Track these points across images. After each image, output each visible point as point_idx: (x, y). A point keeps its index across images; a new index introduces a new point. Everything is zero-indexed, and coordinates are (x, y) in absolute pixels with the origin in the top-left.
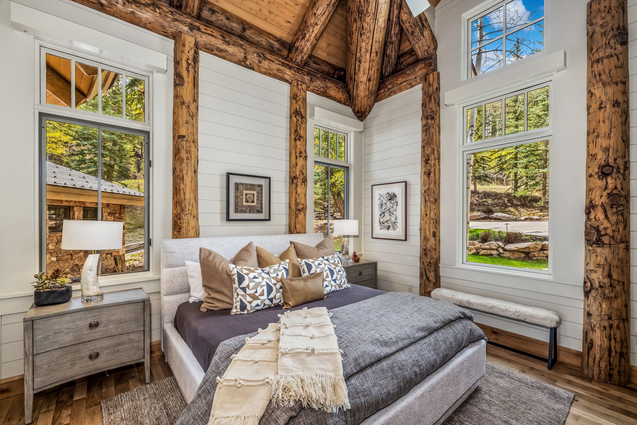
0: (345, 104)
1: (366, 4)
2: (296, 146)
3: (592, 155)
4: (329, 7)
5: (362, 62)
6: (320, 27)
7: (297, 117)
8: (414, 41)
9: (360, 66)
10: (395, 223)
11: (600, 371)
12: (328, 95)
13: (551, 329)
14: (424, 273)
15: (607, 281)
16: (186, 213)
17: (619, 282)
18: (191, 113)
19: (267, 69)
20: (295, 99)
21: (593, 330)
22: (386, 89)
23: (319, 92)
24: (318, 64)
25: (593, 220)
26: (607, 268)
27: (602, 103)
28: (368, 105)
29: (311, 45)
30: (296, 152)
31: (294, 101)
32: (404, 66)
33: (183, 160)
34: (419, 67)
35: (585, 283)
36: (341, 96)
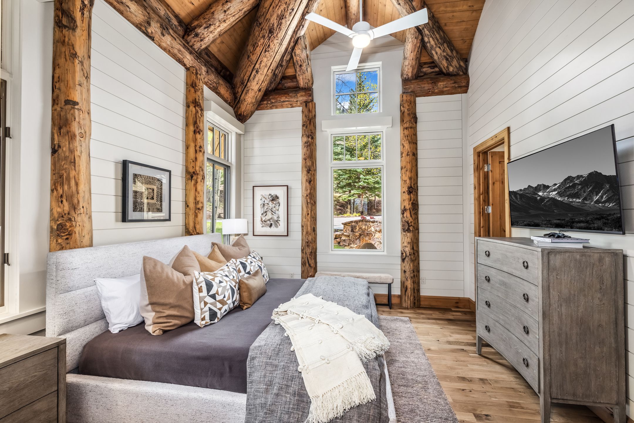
0: (229, 104)
1: (278, 29)
2: (196, 140)
3: (404, 181)
4: (240, 13)
5: (259, 73)
6: (227, 25)
7: (197, 108)
8: (300, 73)
9: (255, 75)
10: (277, 221)
11: (411, 302)
12: (218, 91)
13: (389, 284)
14: (307, 262)
15: (412, 251)
16: (79, 212)
17: (416, 251)
18: (85, 72)
19: (168, 45)
20: (193, 87)
21: (407, 280)
22: (269, 102)
23: (211, 86)
24: (209, 57)
25: (406, 217)
26: (412, 244)
27: (408, 152)
28: (251, 111)
29: (213, 38)
30: (196, 146)
31: (192, 90)
32: (285, 87)
33: (75, 135)
34: (300, 94)
35: (402, 254)
36: (229, 96)
